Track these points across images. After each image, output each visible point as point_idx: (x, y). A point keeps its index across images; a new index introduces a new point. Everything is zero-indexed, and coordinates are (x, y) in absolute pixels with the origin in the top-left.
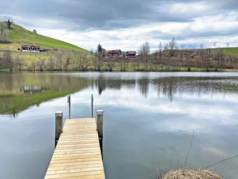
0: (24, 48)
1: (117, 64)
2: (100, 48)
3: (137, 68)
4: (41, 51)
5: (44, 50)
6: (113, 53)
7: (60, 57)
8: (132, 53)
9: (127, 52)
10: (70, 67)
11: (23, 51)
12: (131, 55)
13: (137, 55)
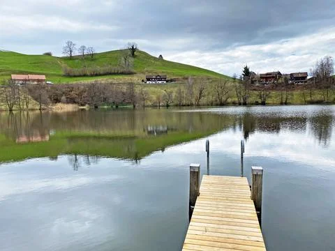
0: (148, 80)
1: (273, 93)
2: (247, 71)
3: (309, 99)
4: (167, 81)
5: (171, 81)
6: (267, 77)
7: (190, 88)
8: (300, 76)
9: (291, 74)
10: (203, 100)
11: (148, 82)
12: (297, 78)
13: (308, 77)
